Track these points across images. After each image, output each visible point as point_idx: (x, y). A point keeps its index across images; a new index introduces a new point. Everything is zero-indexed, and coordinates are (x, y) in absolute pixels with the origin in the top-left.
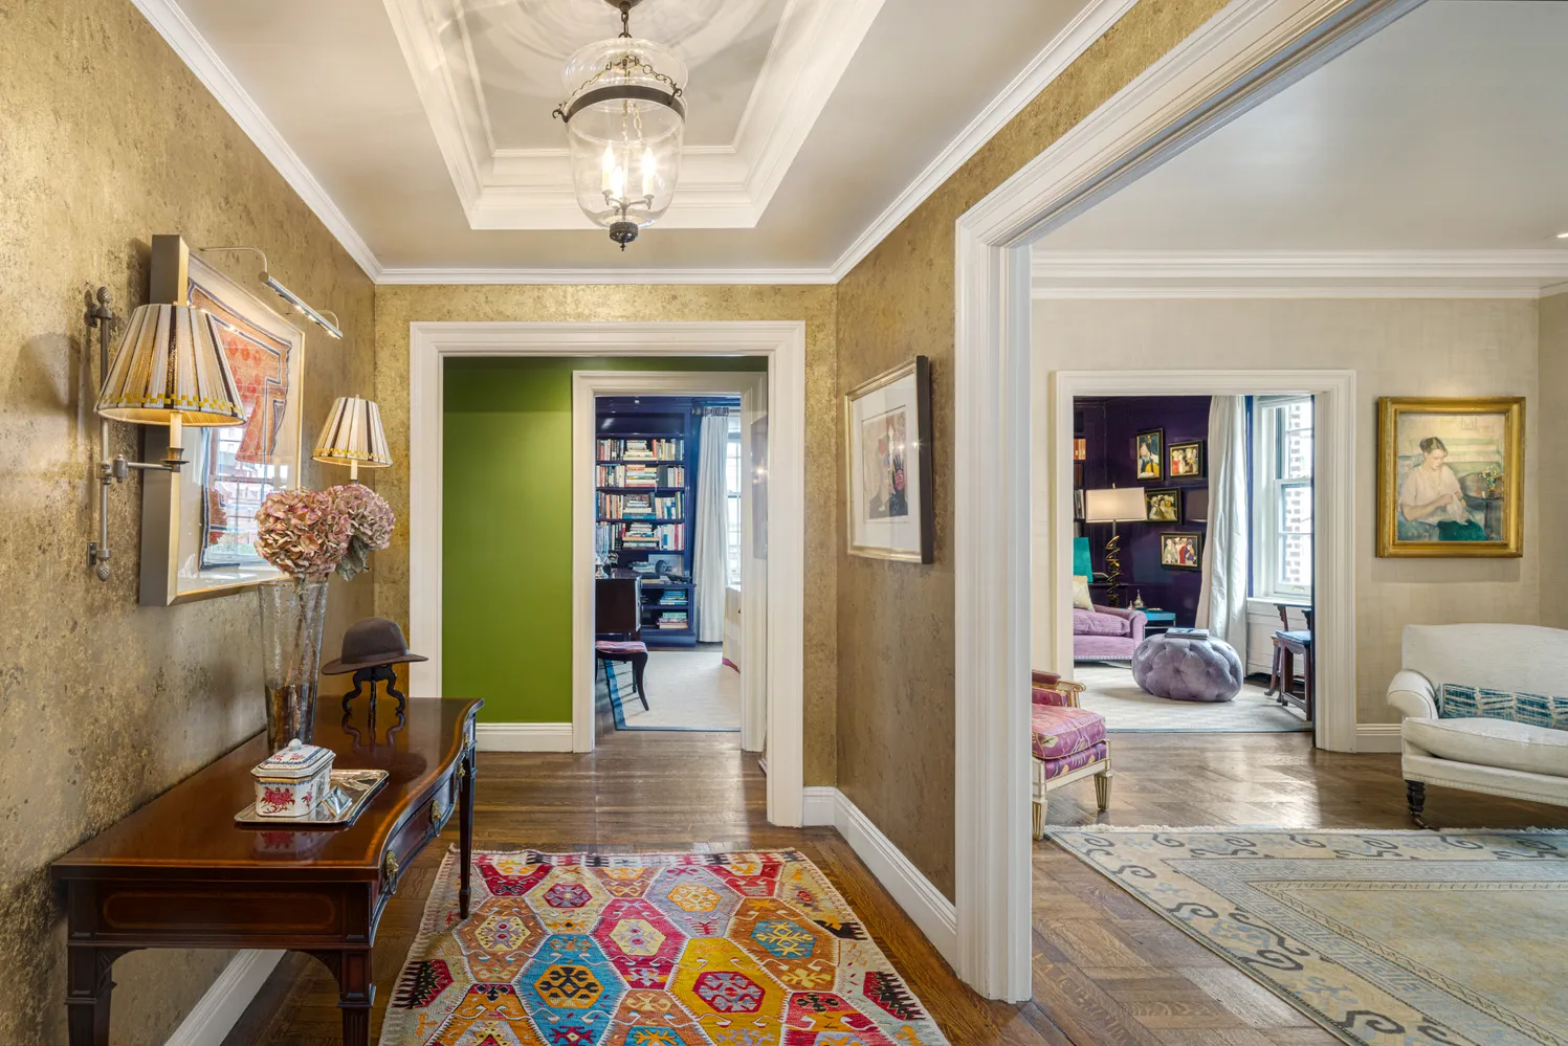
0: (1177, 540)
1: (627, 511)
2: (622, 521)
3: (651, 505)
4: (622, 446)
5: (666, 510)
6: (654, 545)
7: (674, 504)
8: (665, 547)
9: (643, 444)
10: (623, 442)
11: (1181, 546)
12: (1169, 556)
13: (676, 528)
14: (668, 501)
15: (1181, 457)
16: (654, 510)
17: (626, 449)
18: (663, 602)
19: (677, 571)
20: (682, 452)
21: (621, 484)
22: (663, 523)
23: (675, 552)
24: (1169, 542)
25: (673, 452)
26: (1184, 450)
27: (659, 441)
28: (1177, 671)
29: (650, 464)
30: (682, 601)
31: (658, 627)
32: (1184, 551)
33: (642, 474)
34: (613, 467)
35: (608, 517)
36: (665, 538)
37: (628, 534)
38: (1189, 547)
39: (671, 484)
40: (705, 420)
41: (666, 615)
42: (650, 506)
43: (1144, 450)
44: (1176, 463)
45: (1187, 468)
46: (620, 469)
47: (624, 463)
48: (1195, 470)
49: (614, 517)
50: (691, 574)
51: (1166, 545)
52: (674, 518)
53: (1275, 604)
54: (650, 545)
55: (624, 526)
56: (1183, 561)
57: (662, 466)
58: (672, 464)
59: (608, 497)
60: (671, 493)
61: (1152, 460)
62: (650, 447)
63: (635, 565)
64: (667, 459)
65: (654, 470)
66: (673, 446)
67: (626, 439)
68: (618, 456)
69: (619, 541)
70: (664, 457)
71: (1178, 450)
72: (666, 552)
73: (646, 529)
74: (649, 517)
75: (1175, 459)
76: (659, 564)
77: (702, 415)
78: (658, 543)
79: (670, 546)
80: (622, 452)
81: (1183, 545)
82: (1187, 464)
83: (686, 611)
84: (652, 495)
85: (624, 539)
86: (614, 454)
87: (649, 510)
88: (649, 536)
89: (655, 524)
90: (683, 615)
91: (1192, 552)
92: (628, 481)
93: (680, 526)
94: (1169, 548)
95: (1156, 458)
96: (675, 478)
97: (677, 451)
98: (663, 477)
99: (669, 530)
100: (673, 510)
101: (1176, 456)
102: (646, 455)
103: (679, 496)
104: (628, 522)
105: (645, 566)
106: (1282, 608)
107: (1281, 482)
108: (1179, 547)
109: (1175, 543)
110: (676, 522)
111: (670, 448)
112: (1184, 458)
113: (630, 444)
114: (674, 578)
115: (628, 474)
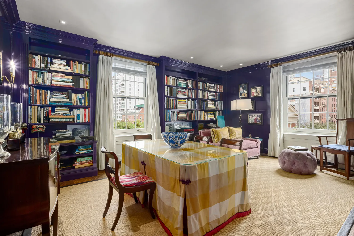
0: (254, 116)
1: (52, 100)
2: (49, 106)
3: (70, 97)
4: (49, 61)
5: (78, 101)
6: (71, 120)
7: (84, 98)
8: (78, 121)
9: (64, 62)
10: (49, 59)
11: (255, 118)
12: (251, 121)
13: (85, 111)
14: (80, 96)
15: (255, 91)
16: (71, 100)
17: (51, 63)
18: (77, 152)
19: (85, 134)
20: (88, 70)
21: (48, 83)
22: (77, 107)
23: (84, 124)
24: (251, 116)
25: (83, 69)
26: (256, 89)
27: (74, 61)
28: (305, 164)
29: (68, 74)
30: (90, 151)
31: (74, 167)
32: (256, 120)
33: (63, 79)
34: (42, 73)
35: (38, 103)
36: (78, 116)
37: (53, 113)
38: (258, 118)
39: (82, 86)
40: (101, 57)
41: (79, 160)
42: (68, 98)
43: (241, 89)
44: (253, 93)
45: (257, 94)
46: (47, 75)
47: (51, 71)
48: (260, 95)
49: (43, 103)
50: (93, 135)
51: (249, 117)
52: (84, 105)
53: (317, 136)
54: (68, 120)
55: (50, 109)
56: (256, 122)
57: (76, 77)
58: (82, 76)
59: (38, 91)
60: (82, 91)
61: (244, 92)
62: (68, 64)
63: (58, 132)
64: (79, 73)
65: (71, 77)
66: (83, 66)
67: (52, 58)
68: (46, 66)
69: (47, 117)
70: (78, 71)
71: (254, 89)
72: (79, 124)
73: (66, 111)
74: (68, 104)
75: (253, 91)
76: (74, 131)
77: (99, 55)
78: (73, 119)
79: (81, 120)
80: (49, 64)
81: (256, 117)
82: (257, 93)
83: (92, 156)
84: (70, 92)
85: (50, 116)
86: (43, 65)
87: (68, 100)
88: (68, 115)
89: (72, 108)
90: (90, 158)
91: (259, 119)
92: (53, 82)
93: (87, 110)
94: (250, 118)
95: (246, 92)
96: (84, 84)
97: (86, 69)
98: (77, 82)
99: (81, 111)
100: (83, 101)
101: (253, 90)
102: (65, 69)
103: (86, 93)
104: (54, 106)
105: (65, 132)
106: (319, 137)
107: (287, 98)
108: (254, 118)
109: (253, 117)
110: (85, 107)
111: (81, 68)
112: (256, 91)
113: (54, 61)
114: (83, 138)
115: (53, 78)
